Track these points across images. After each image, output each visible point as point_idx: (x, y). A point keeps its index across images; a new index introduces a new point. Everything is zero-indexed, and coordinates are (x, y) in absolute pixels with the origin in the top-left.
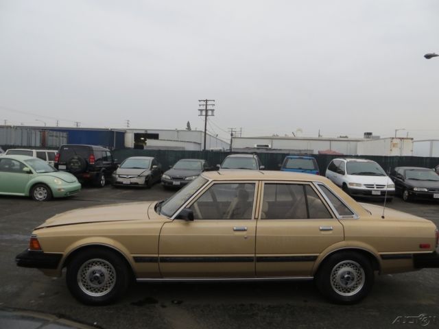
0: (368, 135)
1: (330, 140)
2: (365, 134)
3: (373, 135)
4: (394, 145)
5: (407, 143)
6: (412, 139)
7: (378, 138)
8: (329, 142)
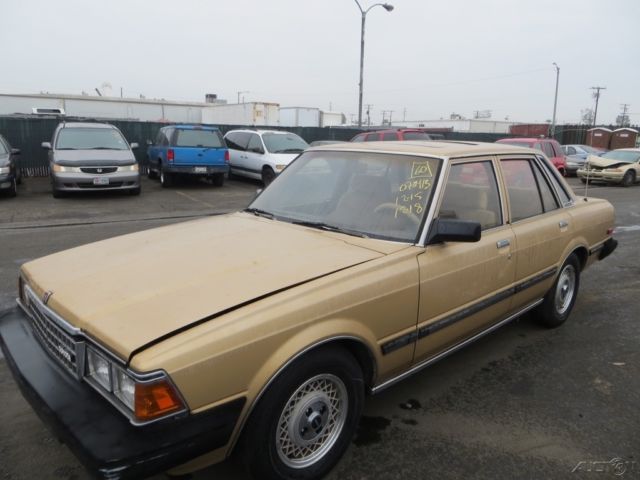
0: (211, 97)
1: (162, 104)
2: (207, 96)
3: (218, 98)
4: (258, 113)
5: (273, 110)
6: (278, 105)
7: (224, 103)
8: (160, 107)
